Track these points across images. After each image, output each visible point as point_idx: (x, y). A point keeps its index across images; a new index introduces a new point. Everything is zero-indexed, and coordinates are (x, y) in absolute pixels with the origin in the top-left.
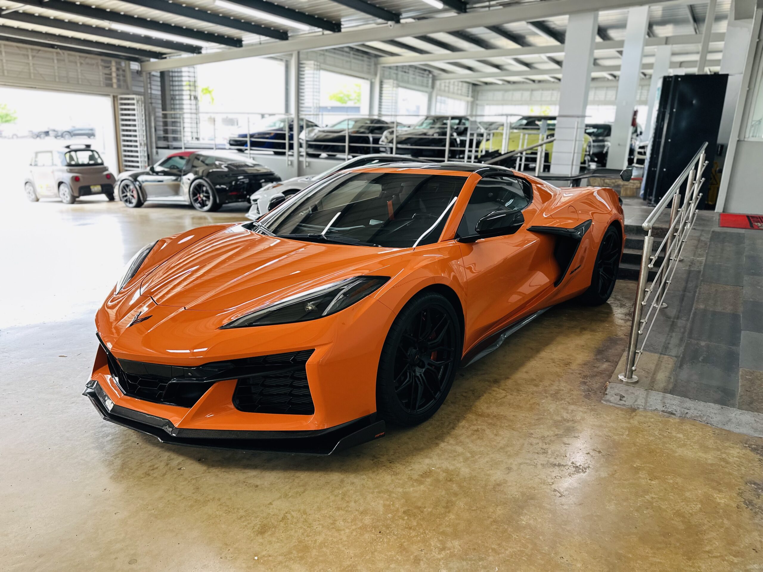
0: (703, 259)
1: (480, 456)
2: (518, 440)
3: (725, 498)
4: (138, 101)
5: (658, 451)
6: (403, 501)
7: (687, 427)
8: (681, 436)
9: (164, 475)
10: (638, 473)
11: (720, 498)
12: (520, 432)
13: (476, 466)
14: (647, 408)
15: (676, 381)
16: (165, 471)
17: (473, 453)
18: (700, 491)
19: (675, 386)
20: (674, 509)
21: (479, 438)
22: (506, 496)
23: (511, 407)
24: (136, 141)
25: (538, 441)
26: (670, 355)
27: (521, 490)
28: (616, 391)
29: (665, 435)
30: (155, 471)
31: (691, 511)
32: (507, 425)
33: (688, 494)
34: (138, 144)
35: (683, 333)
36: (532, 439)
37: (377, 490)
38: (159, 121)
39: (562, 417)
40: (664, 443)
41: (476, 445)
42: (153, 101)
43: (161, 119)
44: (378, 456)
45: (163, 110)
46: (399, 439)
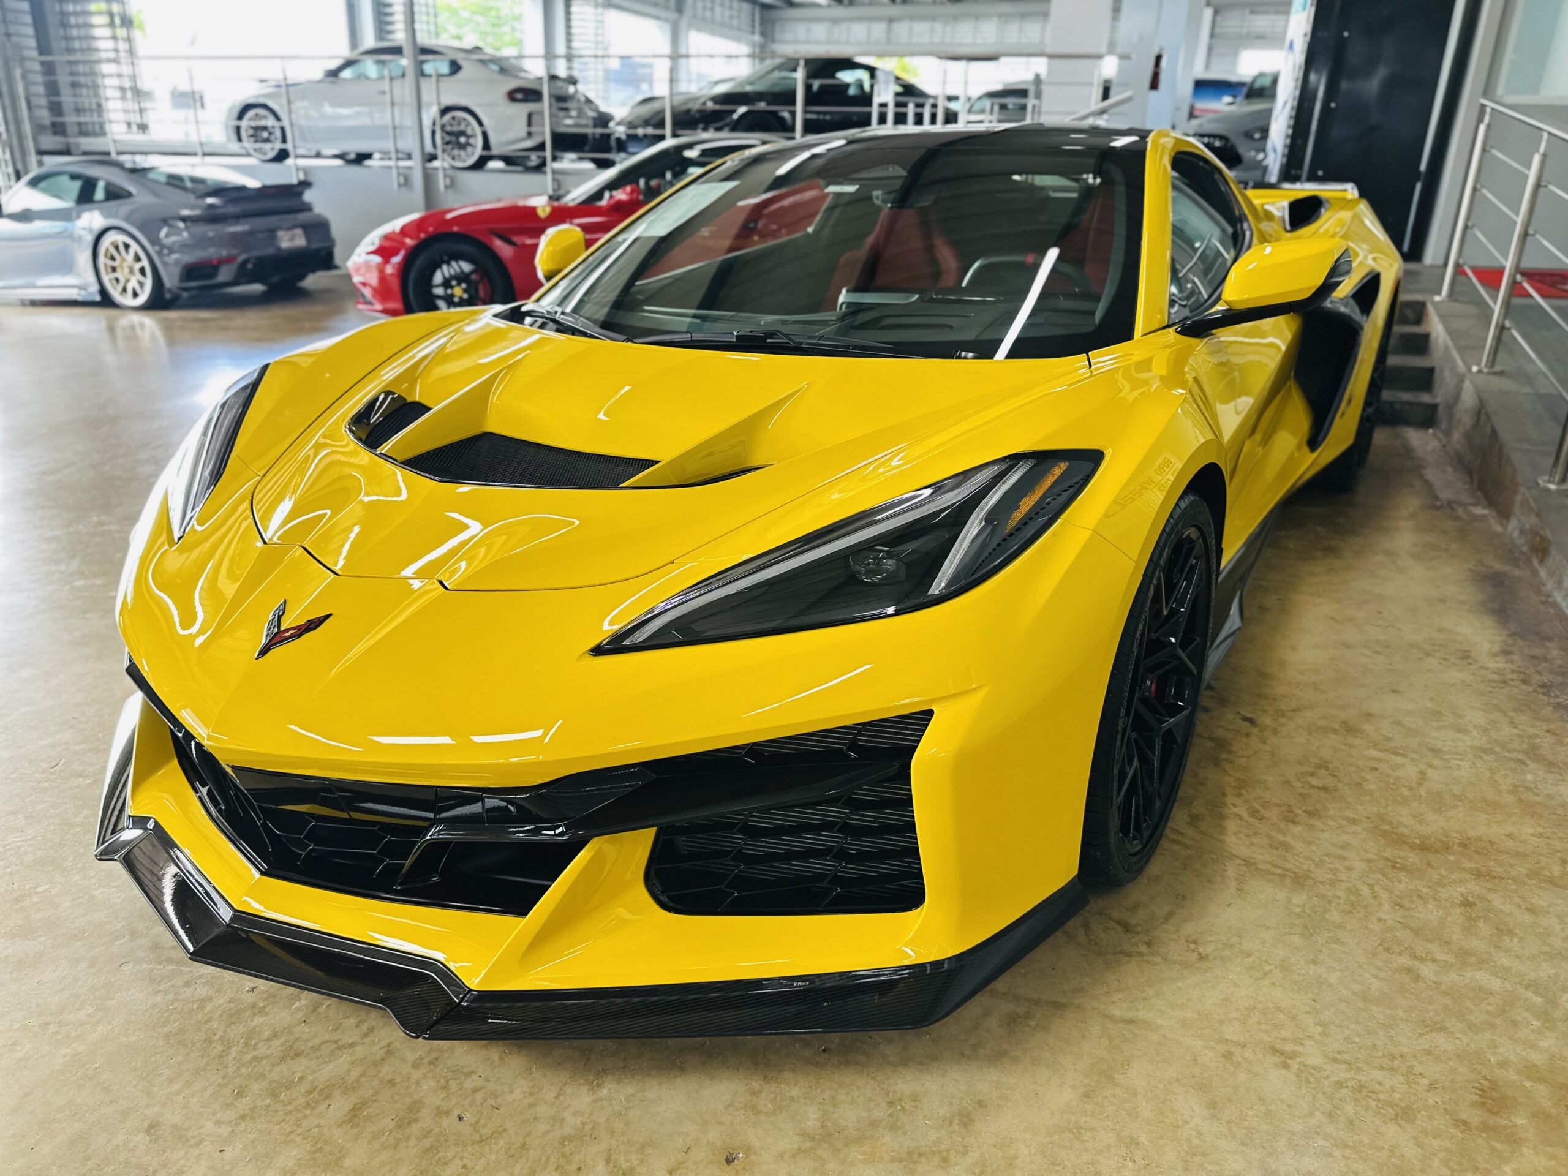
17: (1539, 988)
21: (1500, 931)
23: (1473, 809)
32: (1522, 870)
38: (36, 82)
41: (1519, 958)
42: (13, 29)
44: (1288, 1048)
45: (41, 54)
46: (1285, 967)
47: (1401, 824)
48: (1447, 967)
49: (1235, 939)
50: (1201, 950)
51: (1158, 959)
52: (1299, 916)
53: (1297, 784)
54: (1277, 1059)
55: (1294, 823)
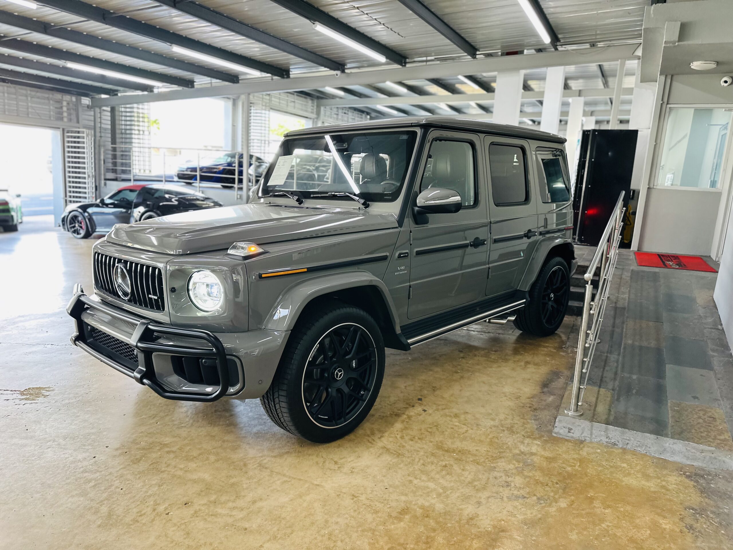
0: (626, 296)
1: (451, 491)
2: (483, 474)
3: (669, 523)
4: (87, 135)
5: (607, 481)
6: (386, 538)
7: (629, 457)
8: (625, 465)
9: (153, 520)
10: (593, 503)
11: (666, 524)
12: (484, 467)
13: (449, 502)
14: (593, 440)
15: (615, 413)
16: (153, 517)
17: (444, 488)
18: (647, 518)
19: (616, 418)
20: (627, 536)
21: (448, 474)
22: (480, 530)
23: (473, 442)
24: (84, 173)
25: (501, 474)
26: (608, 389)
27: (492, 523)
28: (565, 425)
29: (612, 465)
30: (142, 517)
31: (642, 538)
32: (471, 459)
33: (638, 521)
34: (86, 176)
35: (617, 367)
36: (496, 473)
37: (360, 529)
38: (109, 154)
39: (520, 451)
40: (612, 473)
41: (447, 481)
42: (103, 135)
43: (110, 152)
44: (357, 495)
45: (112, 144)
46: (374, 477)
47: (446, 444)
48: (423, 481)
49: (366, 469)
50: (353, 470)
51: (339, 471)
52: (390, 464)
53: (423, 431)
54: (352, 497)
55: (412, 440)
